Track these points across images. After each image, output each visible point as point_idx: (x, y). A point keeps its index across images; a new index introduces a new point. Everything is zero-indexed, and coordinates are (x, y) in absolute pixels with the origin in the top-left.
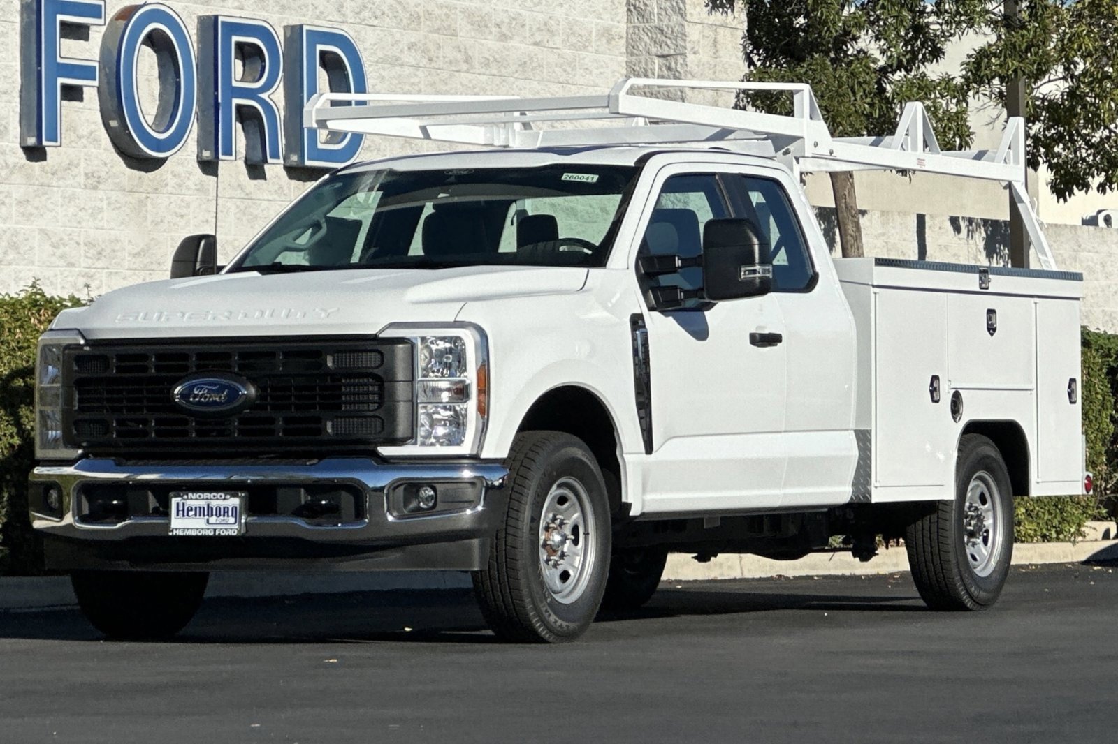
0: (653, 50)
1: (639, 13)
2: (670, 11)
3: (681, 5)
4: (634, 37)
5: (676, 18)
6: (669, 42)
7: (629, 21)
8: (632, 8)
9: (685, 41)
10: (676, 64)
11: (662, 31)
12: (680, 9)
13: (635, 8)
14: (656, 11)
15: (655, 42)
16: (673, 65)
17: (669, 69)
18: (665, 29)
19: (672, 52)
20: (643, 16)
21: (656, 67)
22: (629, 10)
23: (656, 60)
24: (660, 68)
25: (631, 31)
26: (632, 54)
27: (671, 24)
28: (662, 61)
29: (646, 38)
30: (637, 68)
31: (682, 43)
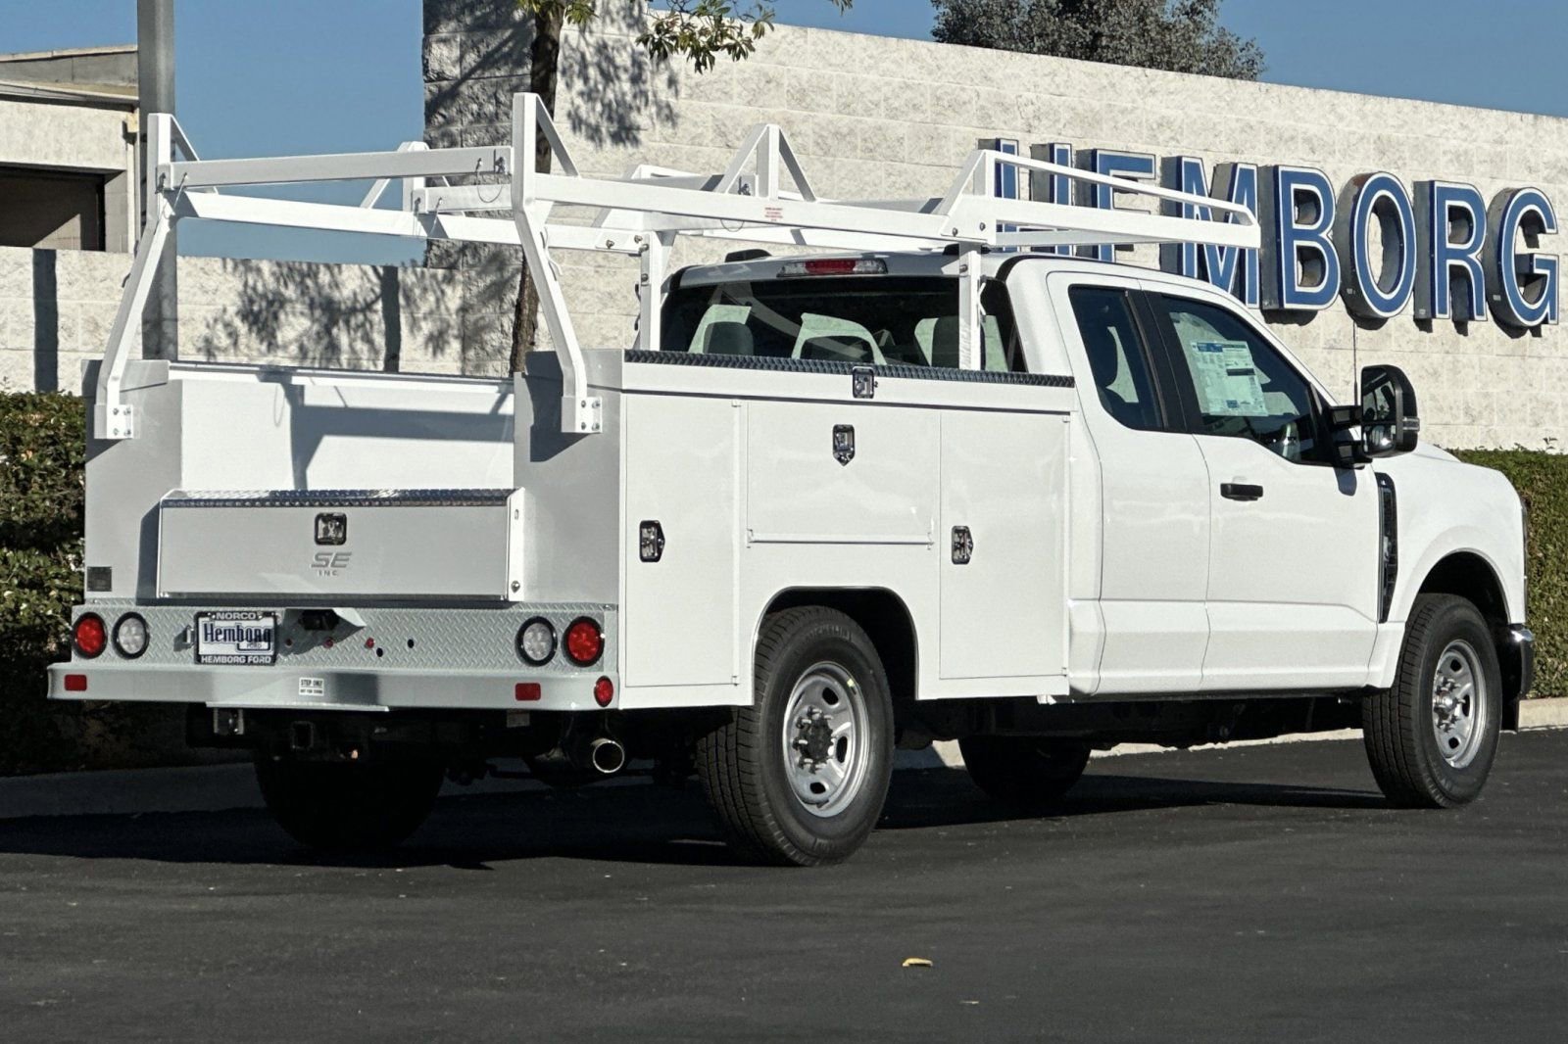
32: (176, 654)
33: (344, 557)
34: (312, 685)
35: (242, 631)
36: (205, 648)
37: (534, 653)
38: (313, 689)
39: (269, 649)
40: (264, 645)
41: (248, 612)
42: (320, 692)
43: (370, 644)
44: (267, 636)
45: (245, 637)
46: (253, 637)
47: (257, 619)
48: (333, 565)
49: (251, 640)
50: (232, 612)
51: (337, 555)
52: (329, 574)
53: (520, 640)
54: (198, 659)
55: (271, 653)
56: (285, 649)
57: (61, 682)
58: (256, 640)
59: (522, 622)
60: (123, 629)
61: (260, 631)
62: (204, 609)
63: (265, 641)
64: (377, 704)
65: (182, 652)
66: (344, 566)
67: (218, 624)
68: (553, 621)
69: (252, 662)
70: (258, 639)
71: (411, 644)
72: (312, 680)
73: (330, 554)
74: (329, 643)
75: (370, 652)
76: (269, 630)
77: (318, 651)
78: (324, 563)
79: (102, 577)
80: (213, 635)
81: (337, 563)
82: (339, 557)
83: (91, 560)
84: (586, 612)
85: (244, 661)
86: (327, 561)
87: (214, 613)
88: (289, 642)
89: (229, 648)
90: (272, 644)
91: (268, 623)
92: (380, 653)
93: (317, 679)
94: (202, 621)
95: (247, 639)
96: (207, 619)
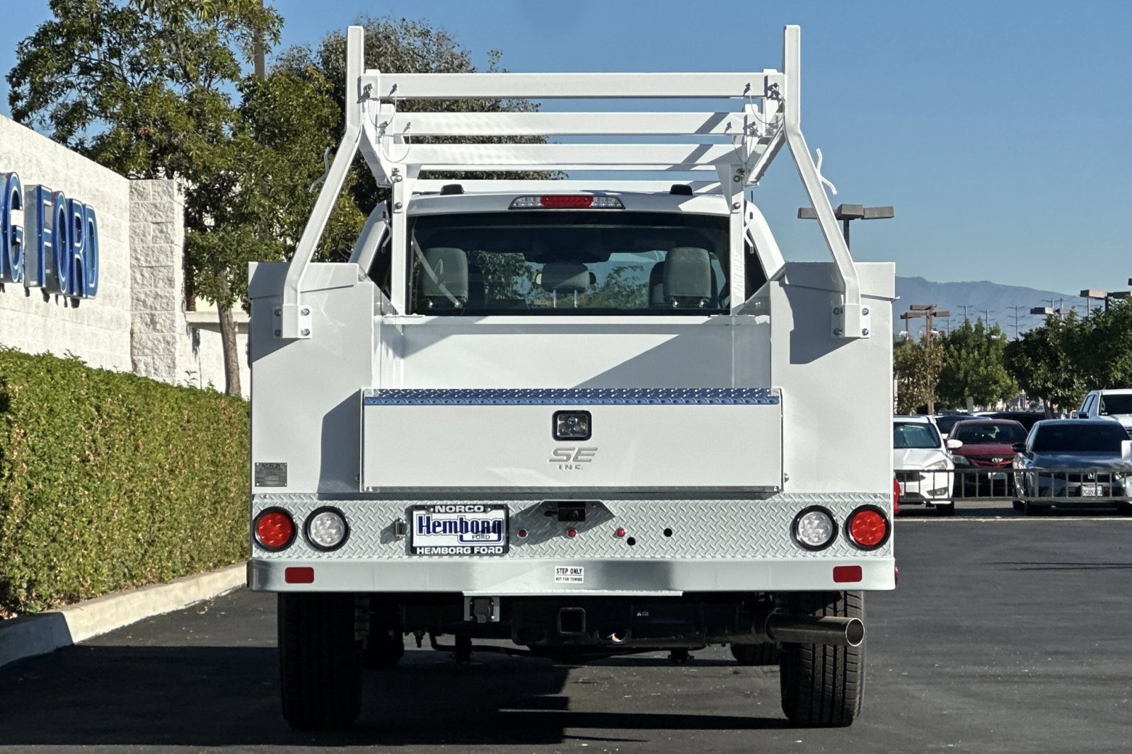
0: (150, 219)
1: (138, 194)
2: (161, 194)
3: (170, 190)
4: (135, 210)
5: (166, 198)
6: (161, 214)
7: (131, 199)
8: (133, 190)
9: (173, 213)
10: (167, 228)
11: (156, 207)
12: (169, 192)
13: (136, 189)
14: (152, 193)
15: (151, 214)
16: (165, 230)
17: (161, 231)
18: (159, 205)
19: (164, 220)
20: (142, 196)
21: (151, 230)
22: (131, 191)
23: (152, 225)
24: (154, 231)
25: (133, 205)
26: (134, 221)
27: (163, 201)
28: (155, 226)
29: (144, 211)
30: (137, 230)
31: (171, 215)
32: (384, 547)
33: (592, 452)
34: (569, 573)
35: (466, 523)
36: (418, 540)
37: (809, 539)
38: (570, 577)
39: (499, 539)
40: (494, 536)
41: (474, 505)
42: (580, 579)
43: (619, 533)
44: (497, 527)
45: (469, 529)
46: (480, 529)
47: (485, 511)
48: (574, 460)
49: (478, 531)
50: (455, 505)
51: (580, 450)
52: (571, 467)
53: (794, 528)
54: (412, 550)
55: (502, 543)
56: (518, 540)
57: (282, 575)
58: (483, 532)
59: (797, 511)
60: (316, 522)
61: (488, 523)
62: (419, 503)
63: (494, 532)
64: (669, 590)
65: (391, 544)
66: (590, 461)
67: (435, 517)
68: (834, 510)
69: (479, 553)
70: (486, 529)
71: (668, 533)
72: (569, 568)
73: (574, 449)
74: (571, 533)
75: (620, 540)
76: (499, 522)
77: (558, 541)
78: (565, 458)
79: (275, 473)
80: (430, 528)
81: (580, 457)
82: (582, 452)
83: (260, 455)
84: (870, 501)
85: (469, 552)
86: (569, 457)
87: (434, 507)
88: (522, 533)
89: (451, 540)
90: (503, 535)
91: (499, 515)
92: (631, 541)
93: (574, 568)
94: (416, 514)
95: (472, 531)
96: (422, 512)
